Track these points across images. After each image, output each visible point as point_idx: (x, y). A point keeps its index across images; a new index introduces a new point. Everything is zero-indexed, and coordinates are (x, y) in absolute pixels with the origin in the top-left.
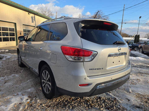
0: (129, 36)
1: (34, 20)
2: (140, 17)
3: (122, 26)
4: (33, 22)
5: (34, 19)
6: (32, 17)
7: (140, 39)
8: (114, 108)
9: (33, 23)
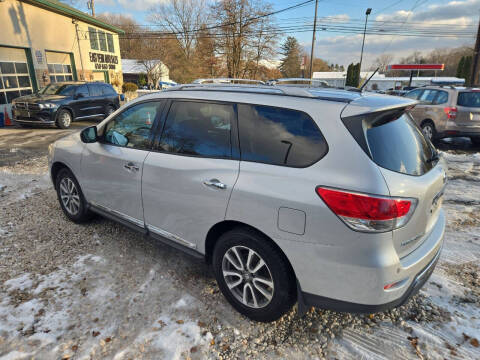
0: (330, 68)
1: (20, 23)
2: (368, 12)
3: (314, 39)
4: (17, 30)
5: (19, 17)
6: (12, 12)
7: (363, 75)
8: (422, 316)
9: (18, 36)
